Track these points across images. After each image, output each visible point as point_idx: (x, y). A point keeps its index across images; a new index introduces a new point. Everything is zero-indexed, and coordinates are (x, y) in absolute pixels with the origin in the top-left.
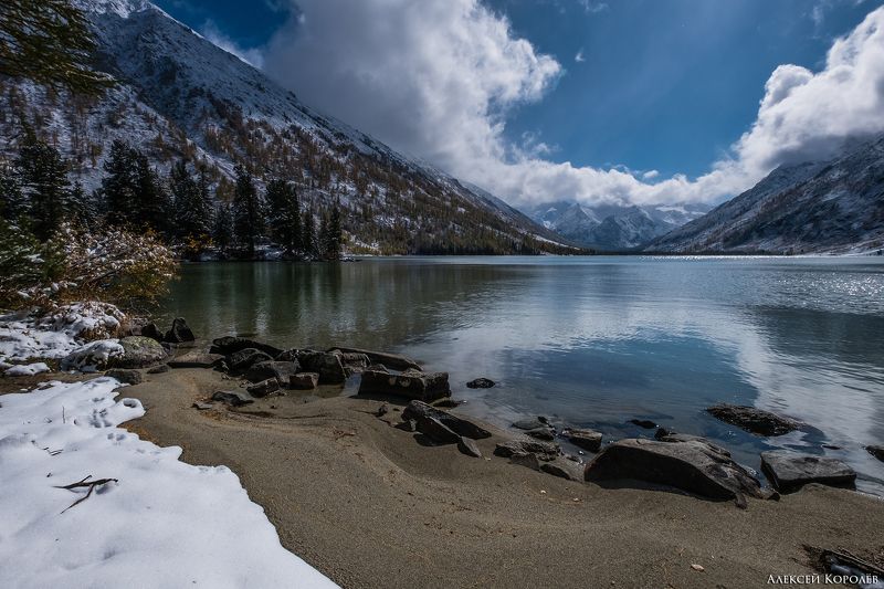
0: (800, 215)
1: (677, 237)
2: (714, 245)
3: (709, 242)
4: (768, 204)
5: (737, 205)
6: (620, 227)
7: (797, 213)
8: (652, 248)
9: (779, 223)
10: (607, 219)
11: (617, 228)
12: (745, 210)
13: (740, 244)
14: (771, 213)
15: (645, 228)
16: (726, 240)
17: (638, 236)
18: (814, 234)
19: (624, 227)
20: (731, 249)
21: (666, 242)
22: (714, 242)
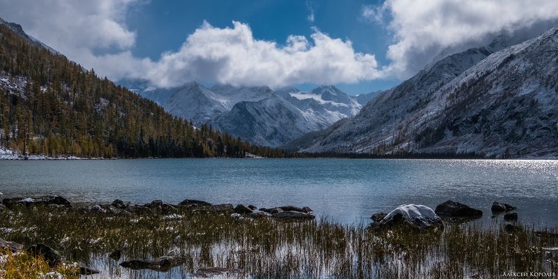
0: (498, 110)
1: (350, 134)
3: (398, 142)
4: (452, 96)
6: (254, 119)
7: (494, 108)
8: (315, 147)
9: (475, 119)
11: (250, 119)
13: (434, 143)
14: (461, 107)
15: (284, 121)
16: (418, 139)
17: (276, 132)
18: (519, 133)
19: (258, 119)
20: (429, 150)
21: (335, 139)
22: (402, 141)
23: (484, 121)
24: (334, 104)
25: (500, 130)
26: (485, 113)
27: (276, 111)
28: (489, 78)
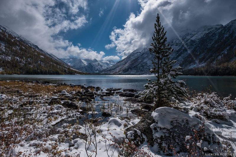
0: (139, 65)
1: (110, 70)
2: (121, 72)
3: (119, 71)
4: (132, 62)
5: (123, 62)
8: (103, 73)
9: (135, 67)
10: (89, 64)
11: (92, 66)
12: (126, 63)
13: (126, 72)
14: (133, 64)
15: (99, 67)
16: (123, 71)
17: (98, 69)
18: (143, 70)
19: (94, 66)
20: (125, 73)
21: (107, 71)
22: (120, 71)
23: (137, 67)
24: (111, 63)
25: (140, 69)
26: (137, 65)
27: (98, 65)
28: (139, 58)
